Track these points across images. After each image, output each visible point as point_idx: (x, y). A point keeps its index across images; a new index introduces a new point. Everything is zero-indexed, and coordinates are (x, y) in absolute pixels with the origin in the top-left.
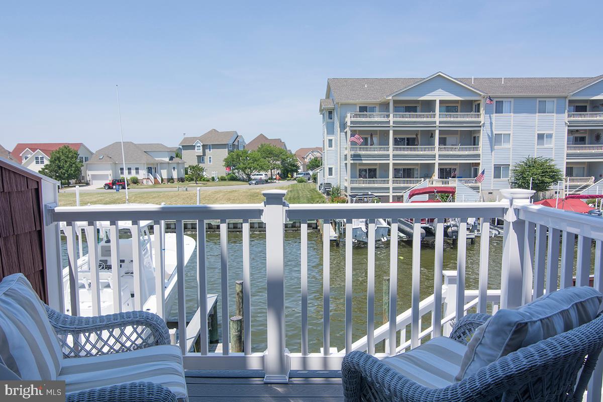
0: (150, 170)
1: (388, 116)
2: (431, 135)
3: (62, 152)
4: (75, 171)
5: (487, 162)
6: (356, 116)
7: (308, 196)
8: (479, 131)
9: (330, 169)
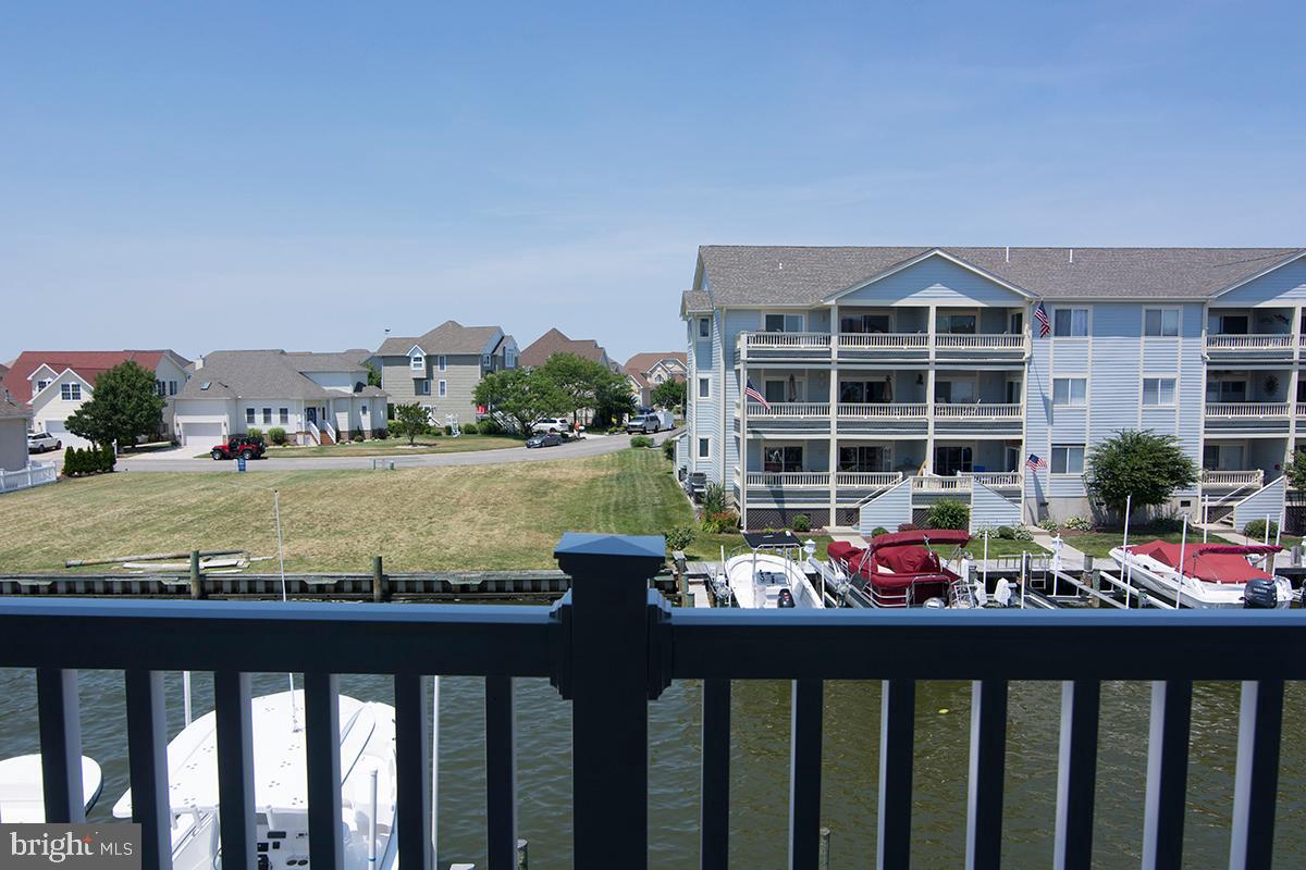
0: (311, 414)
1: (828, 340)
2: (920, 378)
3: (122, 376)
4: (149, 417)
5: (1036, 439)
6: (757, 339)
7: (657, 502)
8: (1020, 373)
9: (704, 443)
